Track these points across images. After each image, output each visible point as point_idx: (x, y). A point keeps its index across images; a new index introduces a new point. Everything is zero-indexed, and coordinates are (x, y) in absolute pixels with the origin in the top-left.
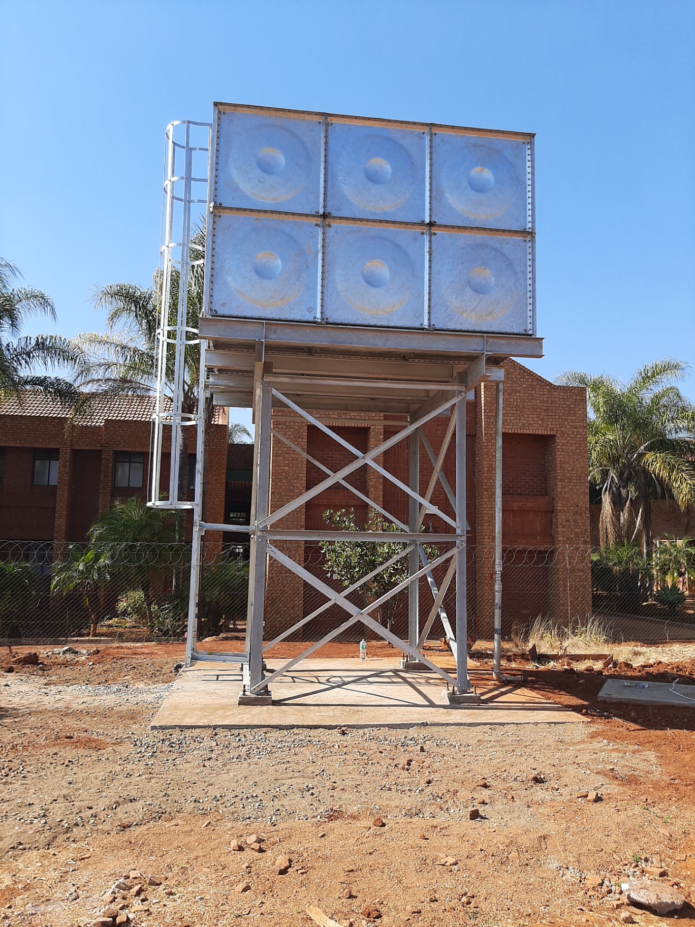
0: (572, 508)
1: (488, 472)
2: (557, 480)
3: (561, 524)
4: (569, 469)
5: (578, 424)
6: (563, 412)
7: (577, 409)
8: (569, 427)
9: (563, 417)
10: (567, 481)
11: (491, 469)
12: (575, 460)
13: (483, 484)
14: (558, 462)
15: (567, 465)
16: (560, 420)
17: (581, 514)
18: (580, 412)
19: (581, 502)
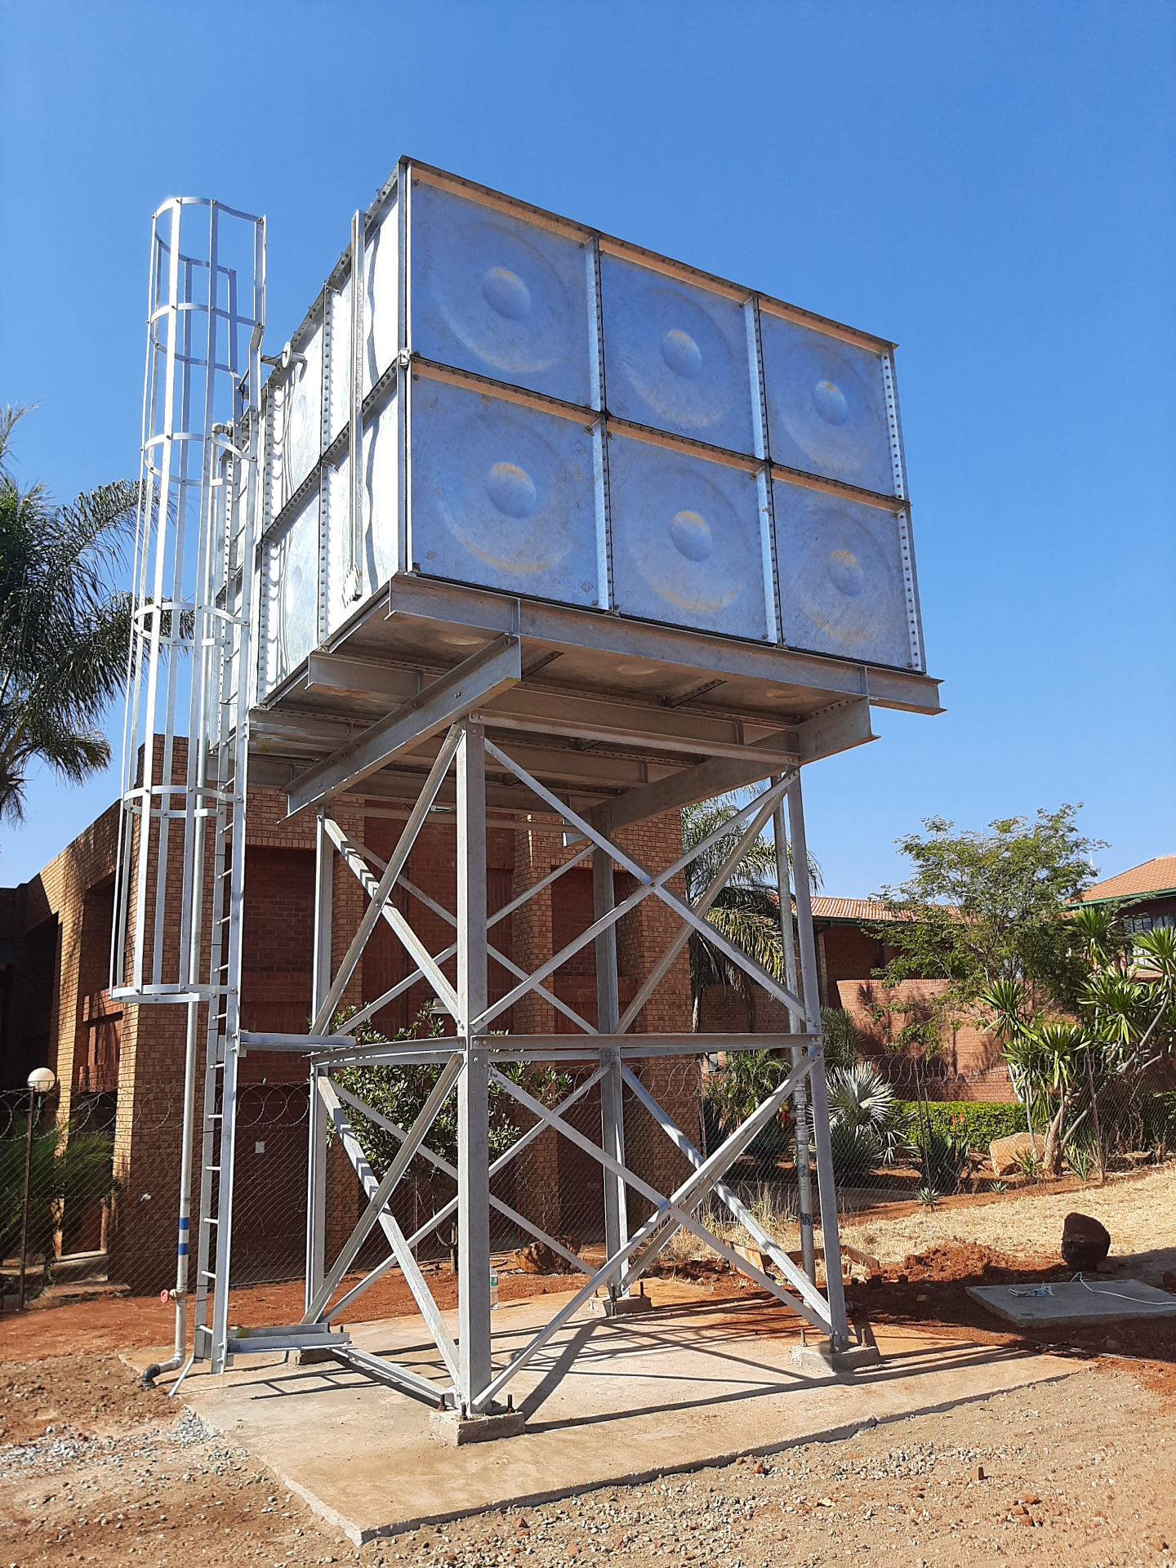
0: (667, 997)
1: (540, 936)
2: (644, 949)
3: (653, 1024)
4: (661, 929)
5: (670, 855)
6: (648, 834)
7: (668, 831)
8: (657, 859)
9: (649, 844)
10: (657, 949)
11: (544, 929)
12: (668, 915)
13: (532, 957)
14: (644, 918)
15: (658, 924)
16: (645, 848)
17: (680, 1007)
18: (673, 836)
19: (680, 987)
